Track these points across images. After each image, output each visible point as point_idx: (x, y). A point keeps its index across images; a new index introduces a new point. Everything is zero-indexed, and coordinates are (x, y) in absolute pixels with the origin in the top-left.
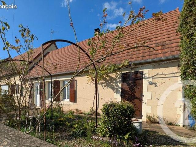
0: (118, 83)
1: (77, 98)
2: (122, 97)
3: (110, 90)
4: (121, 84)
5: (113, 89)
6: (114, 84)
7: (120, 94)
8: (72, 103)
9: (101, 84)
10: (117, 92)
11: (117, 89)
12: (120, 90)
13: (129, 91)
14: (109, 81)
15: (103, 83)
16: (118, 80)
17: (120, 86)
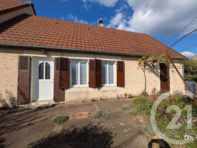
0: (158, 70)
1: (125, 81)
2: (161, 80)
3: (153, 74)
4: (160, 70)
5: (155, 73)
6: (155, 70)
7: (160, 77)
8: (119, 88)
9: (147, 69)
10: (157, 75)
11: (157, 74)
12: (159, 74)
13: (164, 75)
14: (152, 68)
15: (148, 69)
16: (158, 67)
17: (159, 72)
